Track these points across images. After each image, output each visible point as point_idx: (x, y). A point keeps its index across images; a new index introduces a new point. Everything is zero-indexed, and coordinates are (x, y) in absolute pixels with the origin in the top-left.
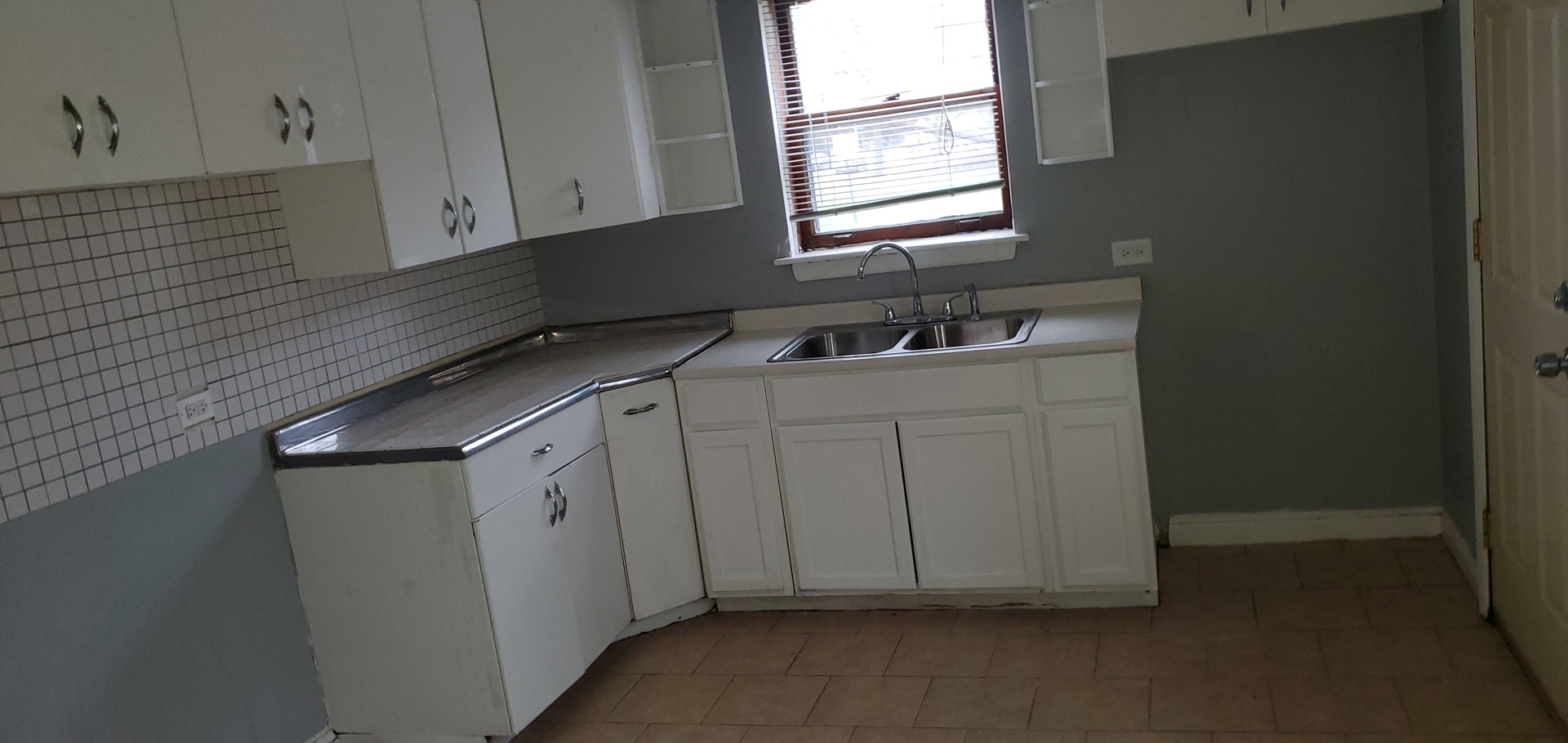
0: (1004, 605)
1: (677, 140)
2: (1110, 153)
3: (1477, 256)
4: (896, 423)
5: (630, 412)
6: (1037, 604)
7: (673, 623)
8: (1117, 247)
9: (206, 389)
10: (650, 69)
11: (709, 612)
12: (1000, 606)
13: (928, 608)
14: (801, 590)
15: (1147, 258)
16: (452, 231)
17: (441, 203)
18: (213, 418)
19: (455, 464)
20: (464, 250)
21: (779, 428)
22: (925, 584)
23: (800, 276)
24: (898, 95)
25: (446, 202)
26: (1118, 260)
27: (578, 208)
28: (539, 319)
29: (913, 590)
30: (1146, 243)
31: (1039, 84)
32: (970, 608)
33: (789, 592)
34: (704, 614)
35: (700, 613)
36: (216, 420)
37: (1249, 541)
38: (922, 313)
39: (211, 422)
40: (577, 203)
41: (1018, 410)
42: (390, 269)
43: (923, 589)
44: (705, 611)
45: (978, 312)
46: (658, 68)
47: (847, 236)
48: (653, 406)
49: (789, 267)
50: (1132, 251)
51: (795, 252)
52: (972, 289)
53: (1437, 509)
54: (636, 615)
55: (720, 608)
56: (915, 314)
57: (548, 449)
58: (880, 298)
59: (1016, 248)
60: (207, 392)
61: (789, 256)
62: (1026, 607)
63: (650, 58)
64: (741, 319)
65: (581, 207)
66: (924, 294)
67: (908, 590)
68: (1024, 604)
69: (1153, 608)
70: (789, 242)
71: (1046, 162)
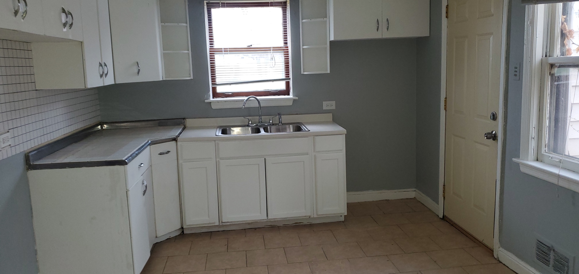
0: (294, 224)
1: (169, 52)
2: (329, 72)
3: (445, 109)
4: (265, 159)
5: (161, 154)
6: (305, 222)
7: (168, 239)
8: (325, 103)
9: (8, 132)
10: (163, 24)
11: (180, 234)
12: (293, 224)
13: (267, 227)
14: (222, 222)
15: (334, 107)
16: (101, 76)
17: (98, 64)
18: (10, 145)
19: (122, 167)
20: (104, 84)
21: (220, 161)
22: (270, 217)
23: (214, 107)
24: (251, 46)
25: (100, 63)
26: (325, 108)
27: (137, 73)
28: (99, 119)
29: (266, 219)
30: (334, 103)
31: (305, 47)
32: (282, 225)
33: (217, 224)
34: (179, 235)
35: (177, 235)
36: (11, 146)
37: (360, 201)
38: (262, 122)
39: (9, 147)
40: (137, 71)
41: (307, 154)
42: (85, 87)
43: (270, 219)
44: (179, 234)
45: (281, 123)
46: (166, 24)
47: (230, 94)
48: (169, 152)
49: (210, 103)
50: (329, 105)
51: (211, 99)
52: (279, 114)
53: (414, 189)
54: (157, 235)
55: (185, 232)
56: (259, 122)
57: (142, 165)
58: (247, 116)
59: (293, 101)
60: (9, 133)
61: (210, 99)
62: (301, 224)
63: (163, 20)
64: (189, 122)
65: (138, 73)
66: (263, 116)
67: (264, 220)
68: (300, 223)
69: (343, 221)
70: (210, 94)
71: (305, 73)
